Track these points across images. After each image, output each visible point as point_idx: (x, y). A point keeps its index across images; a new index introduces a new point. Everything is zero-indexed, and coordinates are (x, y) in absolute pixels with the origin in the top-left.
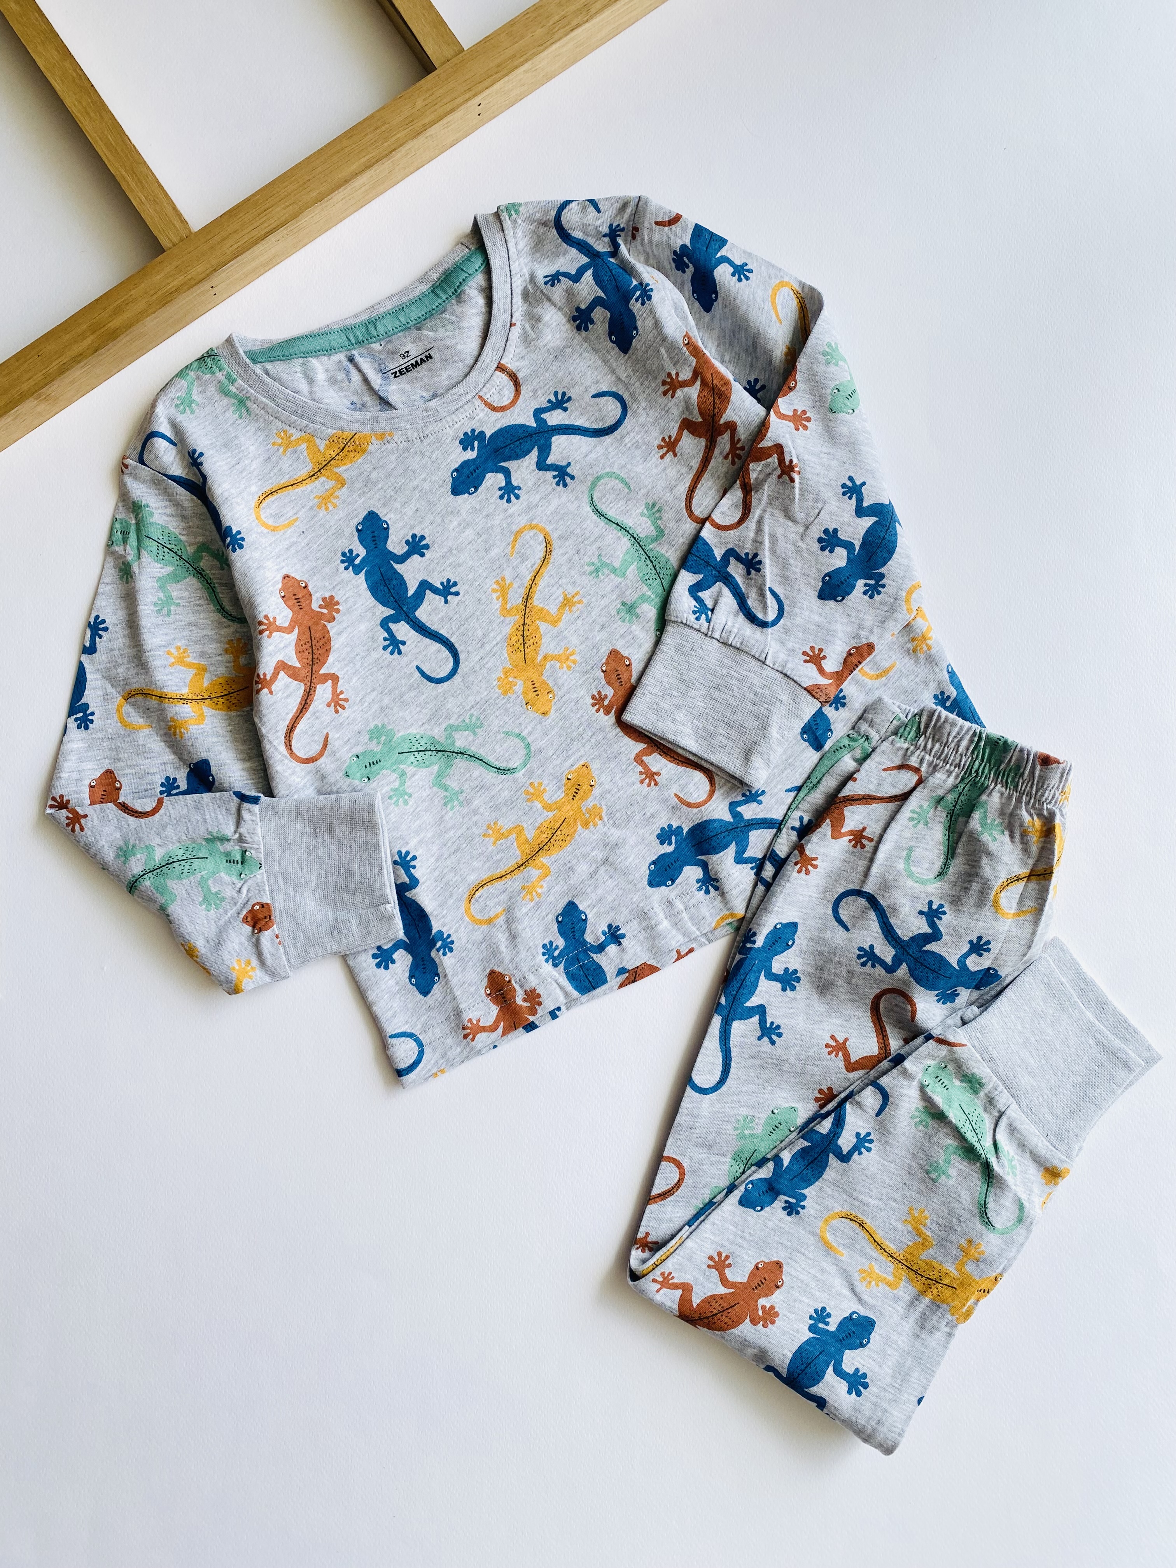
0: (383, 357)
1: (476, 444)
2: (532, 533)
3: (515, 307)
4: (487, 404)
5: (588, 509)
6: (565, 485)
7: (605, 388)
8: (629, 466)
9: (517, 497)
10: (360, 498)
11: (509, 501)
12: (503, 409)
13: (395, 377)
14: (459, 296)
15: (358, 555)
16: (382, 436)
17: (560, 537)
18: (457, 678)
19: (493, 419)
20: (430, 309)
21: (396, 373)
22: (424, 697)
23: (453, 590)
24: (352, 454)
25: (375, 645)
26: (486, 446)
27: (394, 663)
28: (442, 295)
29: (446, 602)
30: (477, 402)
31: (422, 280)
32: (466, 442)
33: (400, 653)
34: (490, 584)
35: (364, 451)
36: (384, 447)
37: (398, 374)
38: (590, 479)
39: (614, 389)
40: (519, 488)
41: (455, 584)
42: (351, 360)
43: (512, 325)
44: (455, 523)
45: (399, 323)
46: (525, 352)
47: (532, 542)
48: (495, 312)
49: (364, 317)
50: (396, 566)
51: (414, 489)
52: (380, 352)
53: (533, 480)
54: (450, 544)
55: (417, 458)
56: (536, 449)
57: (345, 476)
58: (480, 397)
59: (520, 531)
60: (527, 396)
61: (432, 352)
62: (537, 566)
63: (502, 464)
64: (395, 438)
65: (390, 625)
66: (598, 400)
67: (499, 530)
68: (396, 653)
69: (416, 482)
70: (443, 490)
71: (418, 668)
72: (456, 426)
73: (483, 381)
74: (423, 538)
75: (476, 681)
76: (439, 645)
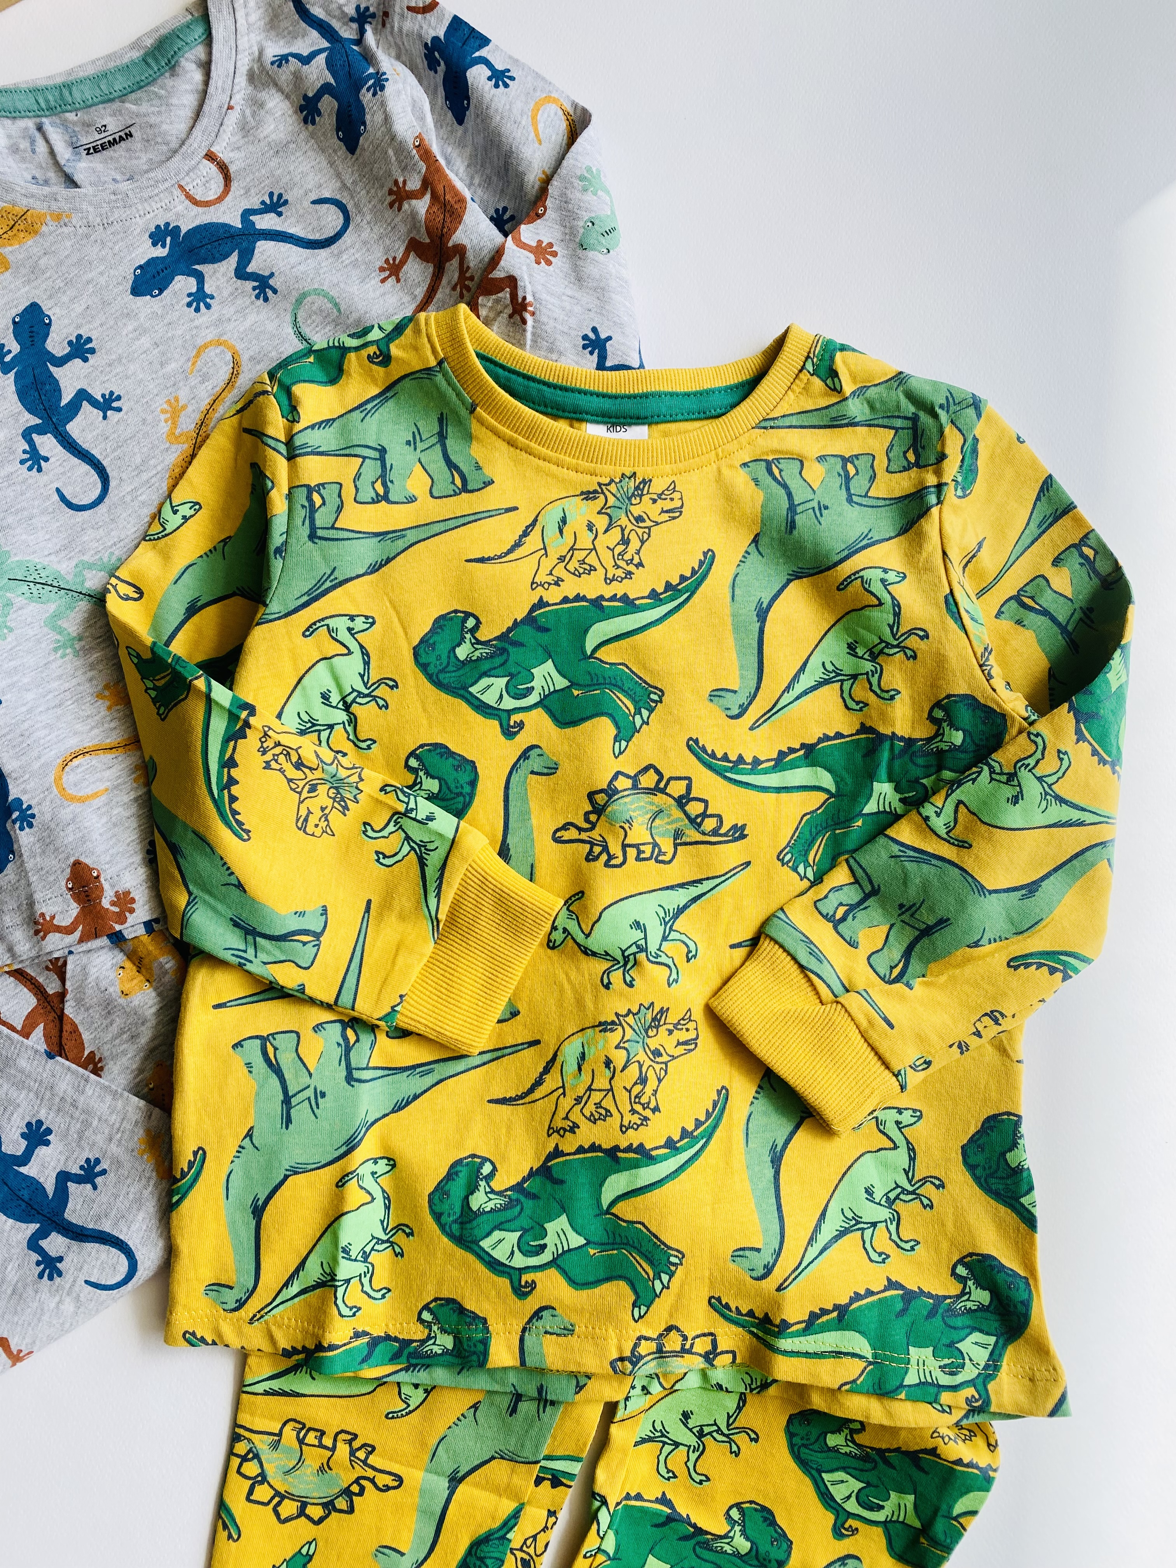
0: (76, 129)
1: (168, 240)
2: (218, 351)
3: (236, 88)
4: (189, 197)
5: (290, 330)
6: (266, 299)
7: (327, 194)
8: (342, 285)
9: (208, 307)
10: (24, 286)
11: (197, 310)
12: (207, 204)
13: (88, 154)
14: (172, 67)
15: (10, 352)
16: (58, 217)
17: (252, 358)
18: (102, 508)
19: (193, 214)
20: (138, 79)
21: (89, 149)
22: (58, 524)
23: (115, 404)
24: (22, 235)
25: (12, 458)
26: (179, 244)
27: (30, 481)
28: (153, 64)
29: (105, 417)
30: (177, 192)
31: (134, 45)
32: (158, 236)
33: (40, 470)
34: (160, 403)
35: (36, 232)
36: (60, 230)
37: (92, 151)
38: (295, 294)
39: (338, 197)
40: (212, 297)
41: (119, 398)
42: (40, 128)
43: (230, 108)
44: (130, 328)
45: (98, 91)
46: (242, 142)
47: (216, 360)
48: (211, 89)
49: (59, 80)
50: (52, 368)
51: (88, 282)
52: (74, 124)
53: (230, 289)
54: (120, 351)
55: (96, 249)
56: (236, 253)
57: (11, 258)
58: (181, 187)
59: (205, 346)
60: (238, 193)
61: (132, 130)
62: (218, 389)
63: (197, 267)
64: (74, 221)
65: (34, 436)
66: (318, 207)
67: (180, 342)
68: (35, 470)
69: (90, 276)
70: (121, 288)
71: (58, 490)
72: (148, 216)
73: (186, 168)
74: (89, 340)
75: (125, 515)
76: (88, 467)
